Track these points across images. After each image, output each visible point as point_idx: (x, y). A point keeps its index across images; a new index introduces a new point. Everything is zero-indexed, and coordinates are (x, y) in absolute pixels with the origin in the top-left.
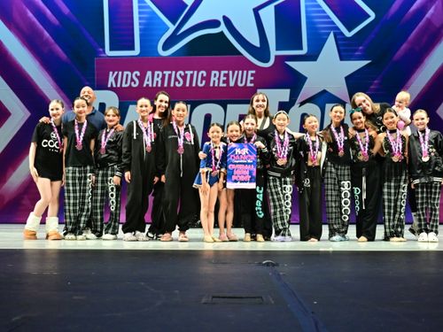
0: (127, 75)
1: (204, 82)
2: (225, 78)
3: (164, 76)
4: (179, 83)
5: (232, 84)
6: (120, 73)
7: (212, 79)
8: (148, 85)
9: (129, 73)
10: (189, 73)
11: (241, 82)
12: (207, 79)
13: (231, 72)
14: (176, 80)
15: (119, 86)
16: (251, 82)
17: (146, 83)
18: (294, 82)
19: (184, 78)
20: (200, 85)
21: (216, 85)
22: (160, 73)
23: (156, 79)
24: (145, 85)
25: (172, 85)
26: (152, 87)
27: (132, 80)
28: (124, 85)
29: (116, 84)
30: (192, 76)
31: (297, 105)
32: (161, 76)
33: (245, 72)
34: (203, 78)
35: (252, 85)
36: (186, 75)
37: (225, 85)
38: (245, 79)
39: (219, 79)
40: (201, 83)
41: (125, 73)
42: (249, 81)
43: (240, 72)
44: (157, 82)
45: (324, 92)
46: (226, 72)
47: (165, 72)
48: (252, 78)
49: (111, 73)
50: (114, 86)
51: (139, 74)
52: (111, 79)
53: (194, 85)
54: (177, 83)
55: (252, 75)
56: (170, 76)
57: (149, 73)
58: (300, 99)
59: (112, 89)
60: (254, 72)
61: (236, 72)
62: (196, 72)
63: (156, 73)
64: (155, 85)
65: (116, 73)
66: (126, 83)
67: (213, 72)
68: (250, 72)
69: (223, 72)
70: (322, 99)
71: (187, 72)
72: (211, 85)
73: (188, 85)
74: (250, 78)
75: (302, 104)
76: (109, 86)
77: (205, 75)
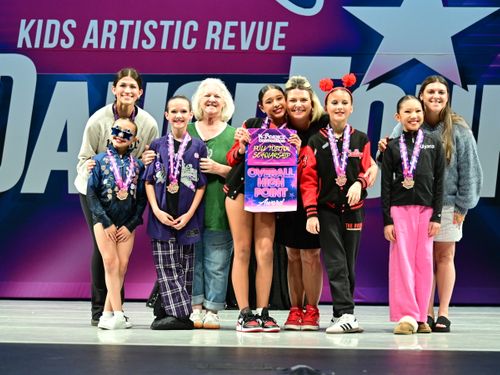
0: (53, 26)
1: (194, 41)
2: (233, 35)
3: (120, 28)
4: (149, 42)
5: (245, 46)
6: (40, 22)
7: (210, 35)
8: (90, 45)
9: (57, 23)
10: (167, 24)
11: (263, 43)
12: (200, 35)
13: (243, 24)
14: (143, 36)
15: (37, 45)
16: (281, 42)
17: (87, 41)
18: (359, 44)
19: (158, 33)
20: (186, 46)
21: (216, 47)
22: (114, 24)
23: (105, 34)
24: (85, 46)
25: (135, 46)
26: (99, 50)
27: (62, 35)
28: (47, 45)
29: (33, 43)
30: (172, 29)
31: (363, 87)
32: (114, 29)
33: (270, 24)
34: (192, 34)
35: (282, 48)
36: (161, 28)
37: (232, 47)
38: (268, 36)
39: (222, 36)
40: (189, 42)
41: (50, 22)
42: (276, 42)
43: (261, 24)
44: (108, 40)
45: (414, 62)
46: (235, 24)
47: (122, 22)
48: (283, 36)
49: (23, 22)
50: (29, 45)
51: (74, 25)
52: (23, 34)
53: (175, 46)
54: (144, 42)
55: (283, 30)
56: (132, 29)
57: (94, 24)
58: (369, 76)
59: (24, 51)
60: (286, 24)
61: (253, 24)
62: (179, 23)
63: (107, 23)
64: (103, 46)
65: (32, 22)
66: (51, 41)
67: (211, 24)
68: (279, 25)
69: (229, 24)
70: (411, 76)
71: (162, 23)
72: (208, 47)
73: (164, 46)
74: (278, 35)
75: (373, 84)
76: (20, 45)
77: (196, 28)
